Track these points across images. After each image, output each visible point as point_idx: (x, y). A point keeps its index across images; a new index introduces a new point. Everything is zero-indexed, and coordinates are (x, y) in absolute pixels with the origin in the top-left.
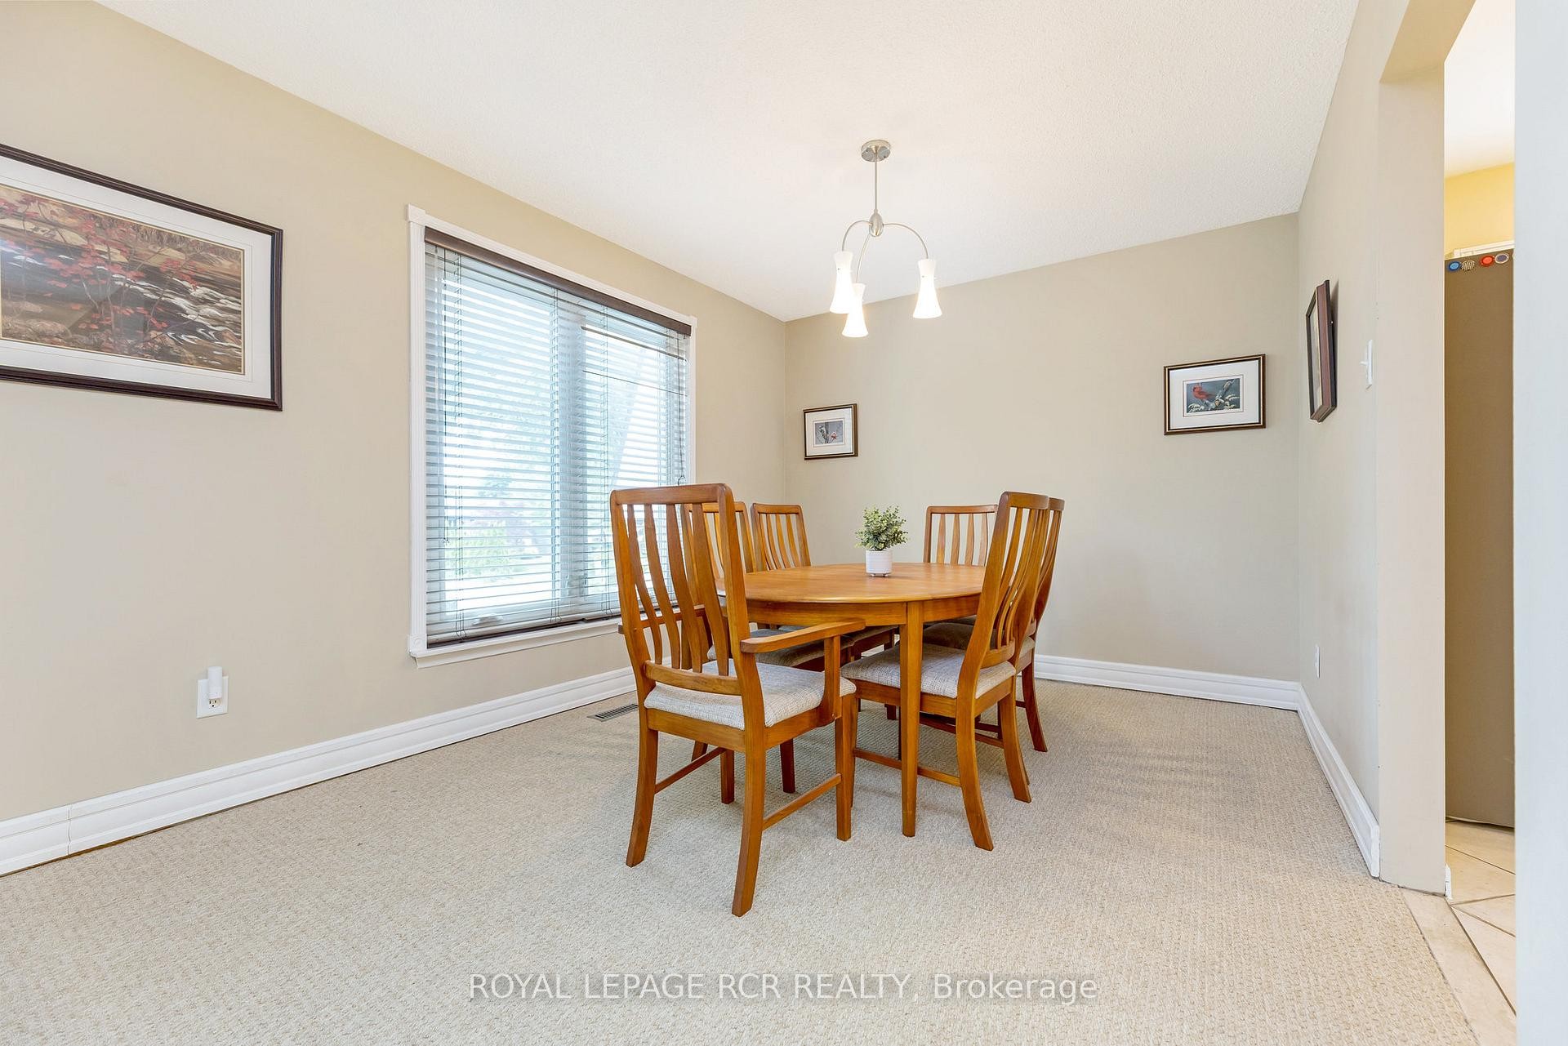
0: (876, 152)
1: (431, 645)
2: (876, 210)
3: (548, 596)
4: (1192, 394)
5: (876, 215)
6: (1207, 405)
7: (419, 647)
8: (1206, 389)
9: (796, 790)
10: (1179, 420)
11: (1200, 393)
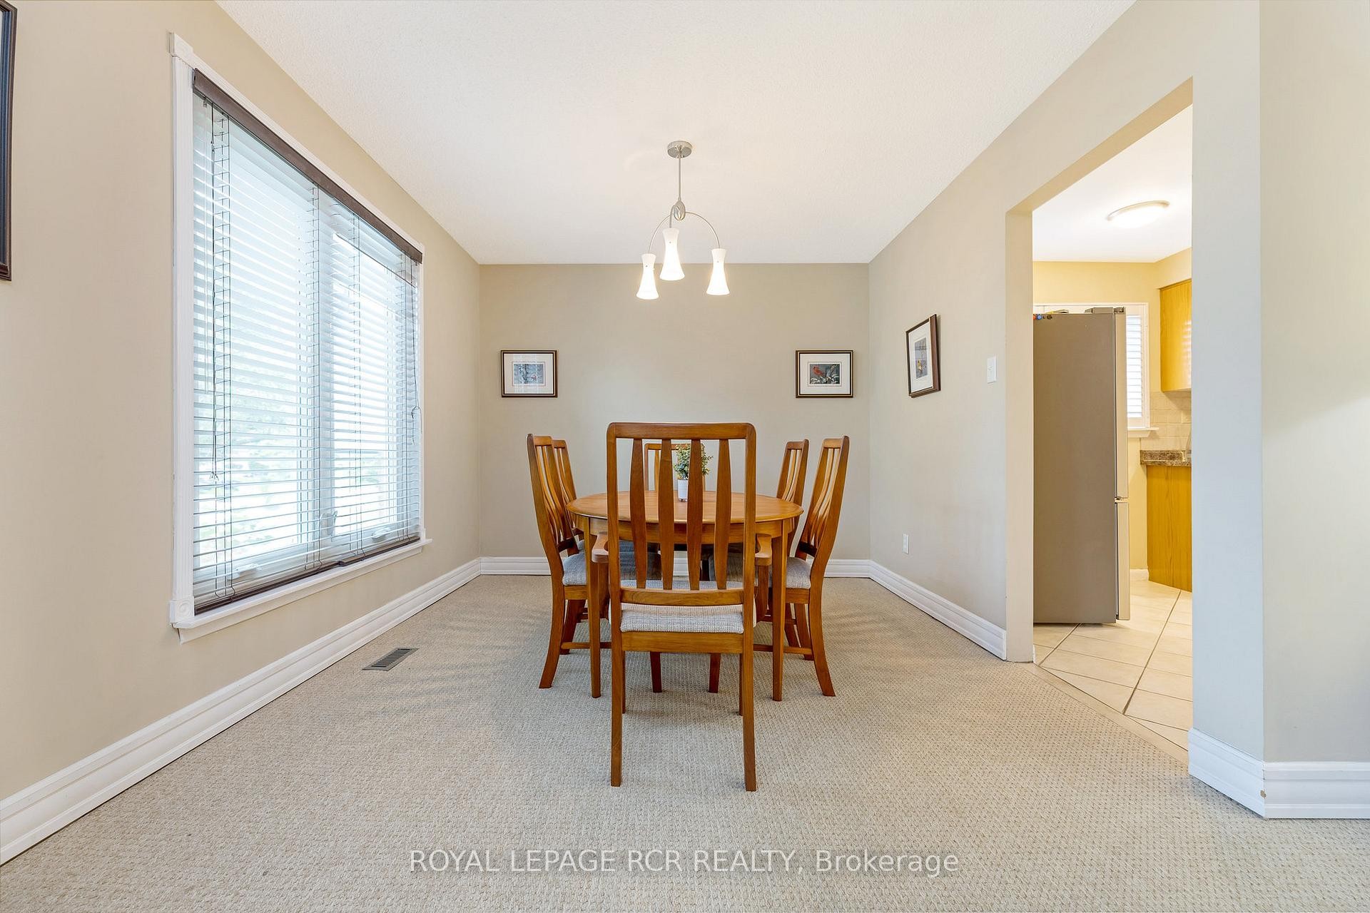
0: (681, 151)
1: (199, 610)
2: (680, 198)
3: (294, 541)
4: (813, 371)
5: (680, 201)
6: (821, 379)
7: (184, 616)
8: (821, 369)
9: (662, 689)
10: (806, 388)
11: (818, 371)
